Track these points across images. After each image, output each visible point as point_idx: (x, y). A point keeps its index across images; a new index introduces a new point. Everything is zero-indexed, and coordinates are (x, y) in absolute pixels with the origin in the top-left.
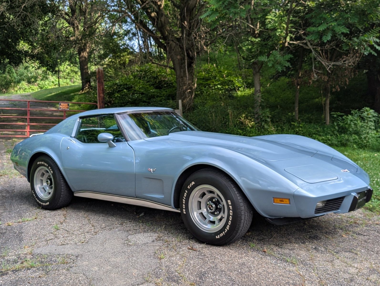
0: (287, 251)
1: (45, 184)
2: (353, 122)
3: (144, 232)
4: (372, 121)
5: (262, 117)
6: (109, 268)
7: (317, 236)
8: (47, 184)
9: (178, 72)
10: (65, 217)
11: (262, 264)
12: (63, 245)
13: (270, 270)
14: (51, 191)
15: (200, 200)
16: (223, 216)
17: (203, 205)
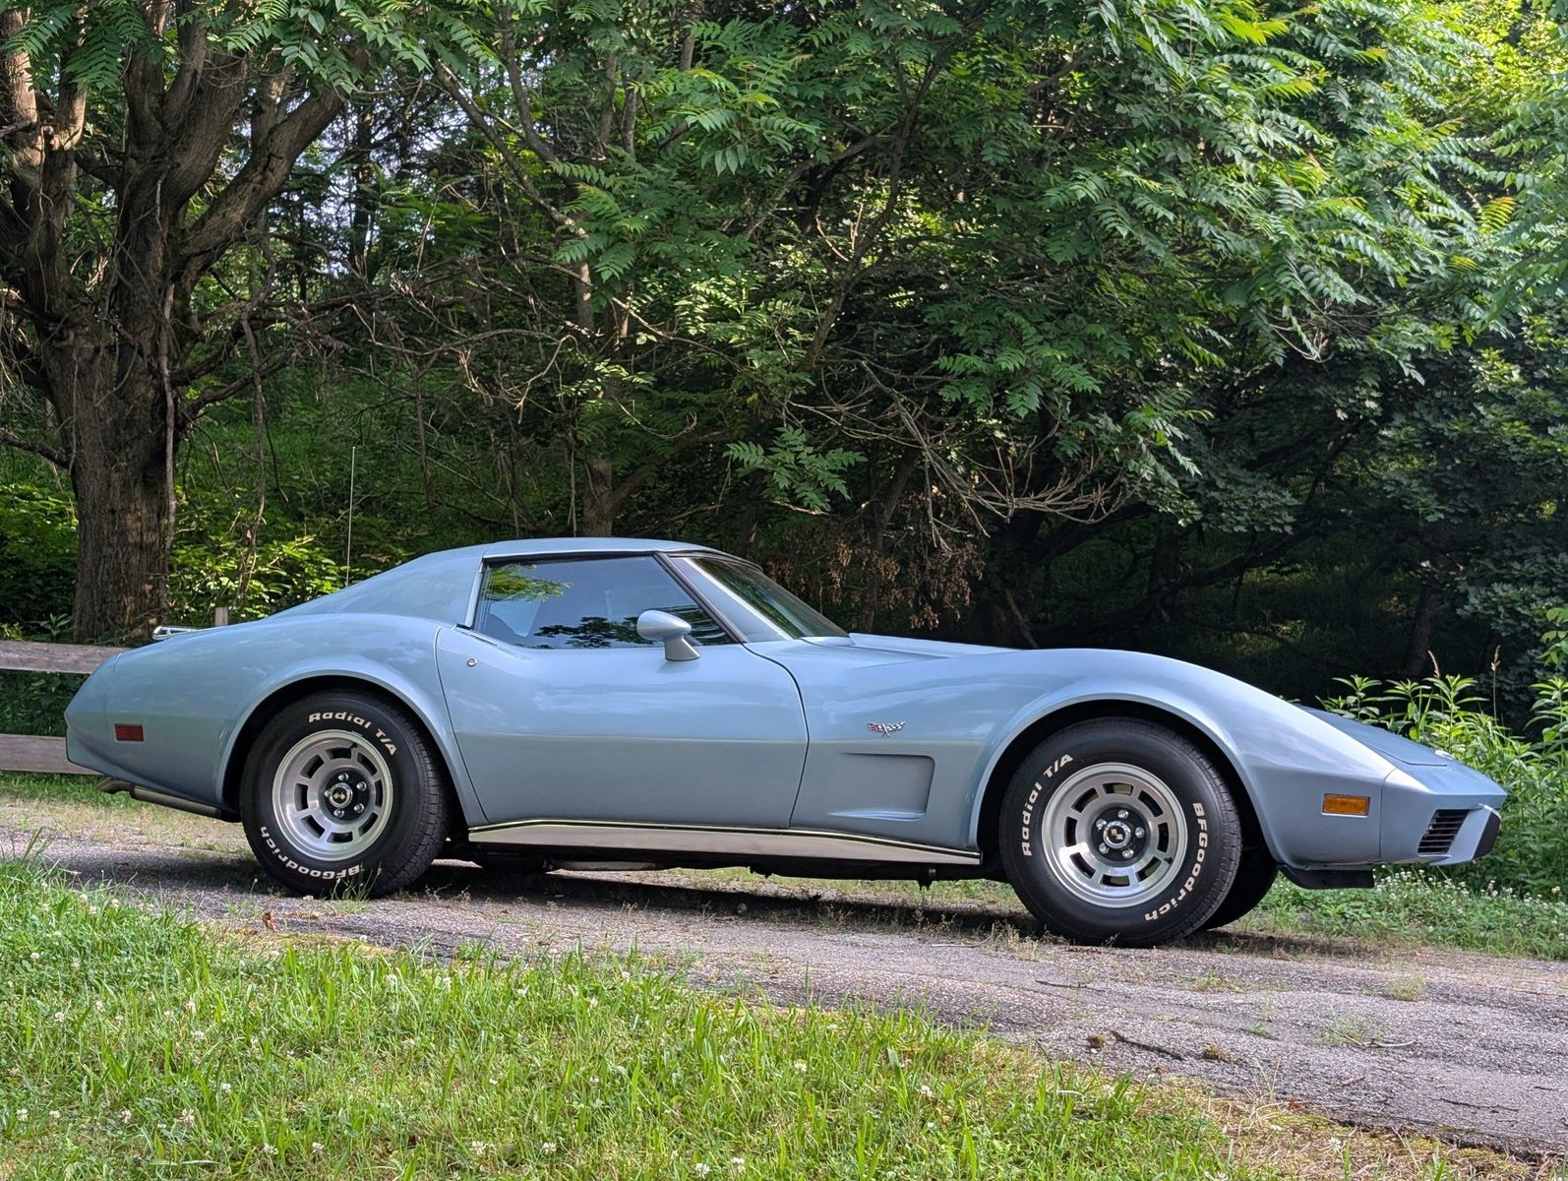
8: (341, 801)
14: (354, 828)
15: (1074, 814)
16: (1161, 856)
17: (1081, 831)
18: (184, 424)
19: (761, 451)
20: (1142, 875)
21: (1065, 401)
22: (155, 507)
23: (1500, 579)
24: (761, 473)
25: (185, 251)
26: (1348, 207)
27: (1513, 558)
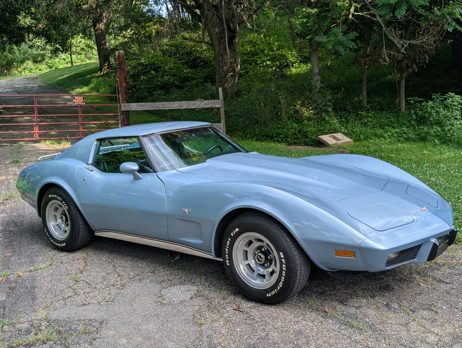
0: (352, 310)
1: (59, 221)
2: (435, 110)
3: (181, 283)
4: (458, 110)
5: (321, 107)
6: (140, 339)
7: (390, 286)
8: (62, 221)
9: (217, 49)
10: (85, 262)
11: (322, 331)
12: (85, 305)
13: (332, 341)
14: (67, 229)
15: (246, 248)
16: (275, 269)
17: (250, 255)
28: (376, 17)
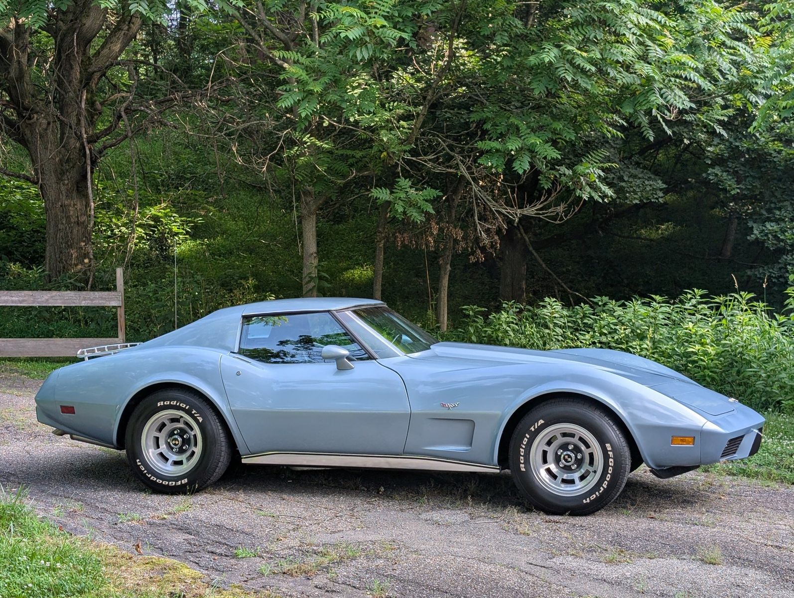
1: (164, 446)
8: (176, 444)
14: (183, 457)
15: (546, 448)
16: (591, 469)
17: (550, 457)
18: (96, 160)
19: (388, 192)
20: (582, 478)
21: (542, 162)
22: (84, 203)
23: (769, 220)
24: (388, 203)
25: (90, 70)
26: (685, 58)
27: (776, 208)
28: (458, 169)
